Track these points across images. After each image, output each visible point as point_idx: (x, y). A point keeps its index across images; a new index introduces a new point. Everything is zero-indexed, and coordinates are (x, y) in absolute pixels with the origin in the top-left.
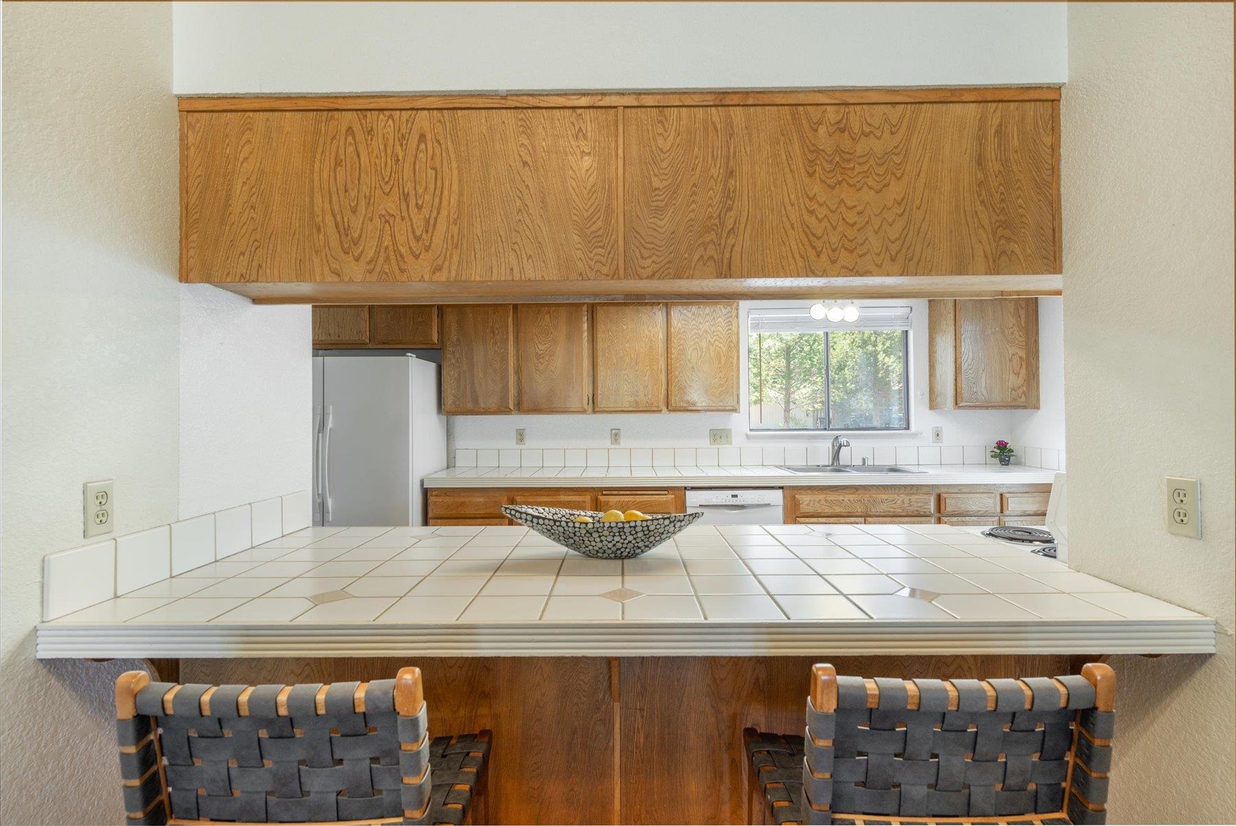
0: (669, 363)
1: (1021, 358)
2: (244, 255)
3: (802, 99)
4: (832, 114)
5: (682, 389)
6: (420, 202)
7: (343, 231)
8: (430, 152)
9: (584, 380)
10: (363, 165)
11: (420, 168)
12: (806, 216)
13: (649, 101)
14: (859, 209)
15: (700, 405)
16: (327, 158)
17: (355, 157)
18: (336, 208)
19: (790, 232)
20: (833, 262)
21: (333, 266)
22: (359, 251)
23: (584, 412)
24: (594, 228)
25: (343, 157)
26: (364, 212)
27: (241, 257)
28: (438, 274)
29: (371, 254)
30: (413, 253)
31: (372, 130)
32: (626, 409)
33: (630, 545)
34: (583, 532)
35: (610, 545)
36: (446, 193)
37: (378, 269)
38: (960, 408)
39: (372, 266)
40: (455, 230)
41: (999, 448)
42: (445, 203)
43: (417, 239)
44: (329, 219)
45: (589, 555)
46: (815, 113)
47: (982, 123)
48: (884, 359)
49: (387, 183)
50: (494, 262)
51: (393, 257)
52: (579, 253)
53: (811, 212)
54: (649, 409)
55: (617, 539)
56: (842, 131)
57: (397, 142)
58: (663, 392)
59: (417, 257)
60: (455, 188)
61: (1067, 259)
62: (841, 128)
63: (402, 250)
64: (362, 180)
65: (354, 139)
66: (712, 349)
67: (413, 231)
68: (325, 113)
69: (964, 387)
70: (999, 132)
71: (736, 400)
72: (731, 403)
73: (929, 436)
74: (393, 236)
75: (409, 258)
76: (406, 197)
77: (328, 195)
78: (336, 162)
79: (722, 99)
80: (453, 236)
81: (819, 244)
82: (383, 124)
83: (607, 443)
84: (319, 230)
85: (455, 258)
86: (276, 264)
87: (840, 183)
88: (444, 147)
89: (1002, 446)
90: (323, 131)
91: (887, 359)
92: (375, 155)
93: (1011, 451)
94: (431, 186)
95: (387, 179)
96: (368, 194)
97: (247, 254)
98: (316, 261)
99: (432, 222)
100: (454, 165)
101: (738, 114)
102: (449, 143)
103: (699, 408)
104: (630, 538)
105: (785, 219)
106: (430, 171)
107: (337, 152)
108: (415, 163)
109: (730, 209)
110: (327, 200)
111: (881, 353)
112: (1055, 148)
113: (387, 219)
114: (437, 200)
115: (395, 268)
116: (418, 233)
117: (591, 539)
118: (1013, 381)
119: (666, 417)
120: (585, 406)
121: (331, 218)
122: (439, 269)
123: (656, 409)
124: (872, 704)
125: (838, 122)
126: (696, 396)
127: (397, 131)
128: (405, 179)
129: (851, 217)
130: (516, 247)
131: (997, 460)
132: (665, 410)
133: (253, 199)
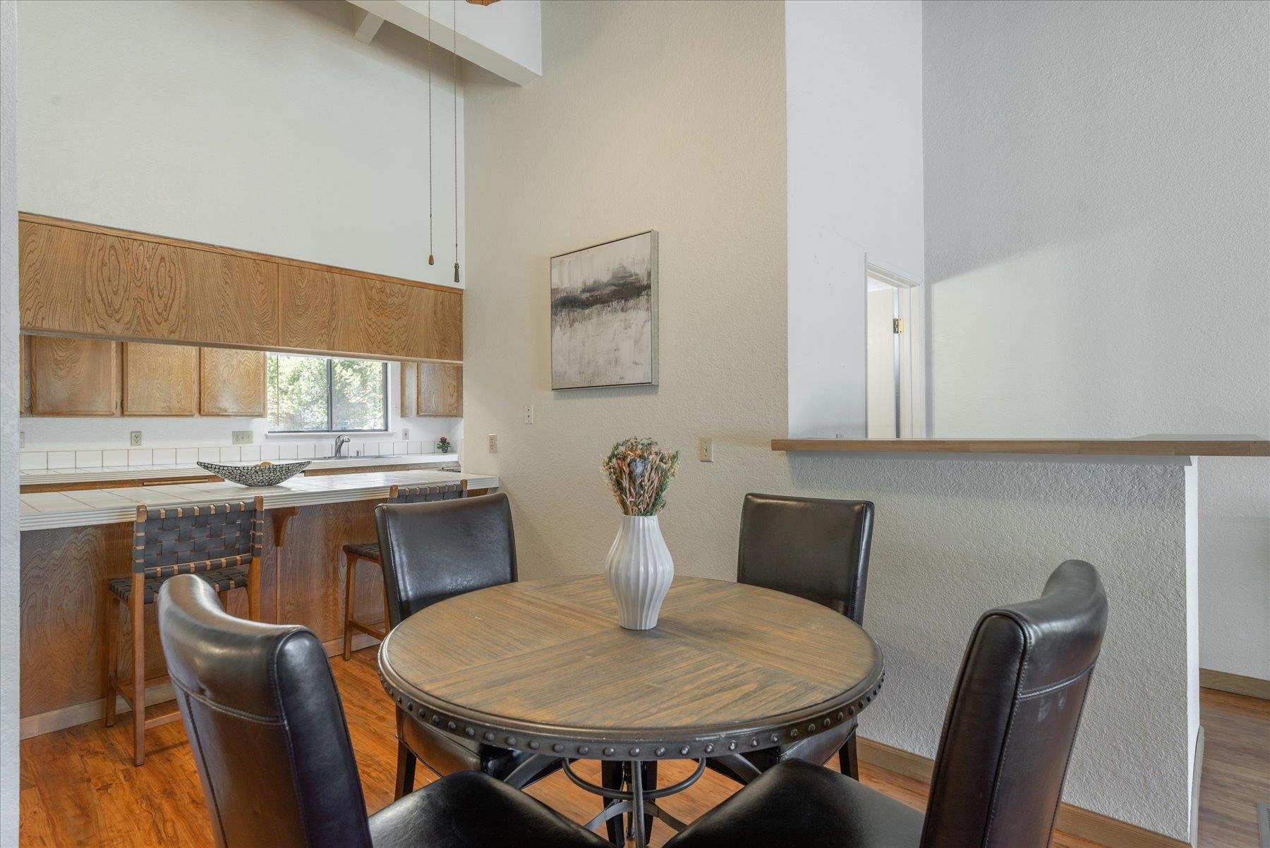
0: (202, 376)
1: (454, 386)
2: (30, 310)
3: (365, 276)
4: (378, 284)
5: (214, 398)
6: (161, 294)
7: (108, 304)
8: (168, 269)
9: (113, 387)
10: (121, 268)
11: (161, 276)
12: (367, 327)
13: (295, 263)
14: (389, 326)
15: (230, 411)
16: (96, 260)
17: (116, 263)
18: (102, 290)
19: (361, 333)
20: (379, 348)
21: (100, 323)
22: (119, 316)
23: (111, 415)
24: (265, 320)
25: (108, 262)
26: (122, 295)
27: (28, 312)
28: (173, 334)
29: (127, 319)
30: (156, 321)
31: (128, 249)
32: (158, 414)
33: (278, 478)
34: (253, 471)
35: (267, 478)
36: (178, 291)
37: (133, 328)
38: (420, 416)
39: (129, 325)
40: (184, 312)
41: (441, 442)
42: (177, 296)
43: (160, 314)
44: (97, 296)
45: (250, 485)
46: (372, 283)
47: (436, 297)
48: (341, 371)
49: (138, 280)
50: (208, 331)
51: (143, 323)
52: (258, 332)
53: (370, 326)
54: (182, 414)
55: (271, 474)
56: (382, 292)
57: (146, 259)
58: (196, 400)
59: (159, 324)
60: (184, 288)
61: (465, 356)
62: (382, 291)
63: (150, 319)
64: (121, 277)
65: (115, 252)
66: (242, 366)
67: (157, 310)
68: (95, 235)
69: (422, 401)
70: (442, 303)
71: (262, 408)
72: (259, 410)
73: (401, 435)
74: (143, 311)
75: (154, 325)
76: (152, 290)
77: (96, 282)
78: (103, 263)
79: (330, 269)
80: (182, 315)
81: (372, 339)
82: (136, 248)
83: (127, 444)
84: (89, 301)
85: (184, 327)
86: (57, 318)
87: (381, 314)
88: (177, 266)
89: (443, 441)
90: (93, 244)
91: (344, 372)
92: (130, 264)
93: (448, 443)
94: (169, 286)
95: (139, 278)
96: (125, 285)
97: (33, 310)
98: (88, 319)
99: (169, 305)
100: (183, 277)
101: (337, 277)
102: (180, 265)
103: (230, 414)
104: (278, 474)
105: (358, 327)
106: (168, 278)
107: (103, 259)
108: (157, 272)
109: (333, 319)
110: (95, 284)
111: (339, 365)
112: (461, 312)
113: (138, 301)
114: (172, 295)
115: (145, 328)
116: (160, 311)
117: (257, 475)
118: (451, 400)
119: (198, 421)
120: (114, 411)
121: (99, 295)
122: (173, 332)
123: (189, 414)
124: (407, 494)
125: (381, 288)
126: (227, 403)
127: (146, 252)
128: (151, 280)
129: (386, 330)
130: (222, 325)
131: (441, 450)
132: (197, 414)
133: (38, 277)
